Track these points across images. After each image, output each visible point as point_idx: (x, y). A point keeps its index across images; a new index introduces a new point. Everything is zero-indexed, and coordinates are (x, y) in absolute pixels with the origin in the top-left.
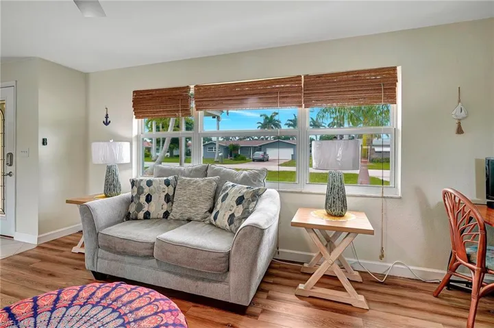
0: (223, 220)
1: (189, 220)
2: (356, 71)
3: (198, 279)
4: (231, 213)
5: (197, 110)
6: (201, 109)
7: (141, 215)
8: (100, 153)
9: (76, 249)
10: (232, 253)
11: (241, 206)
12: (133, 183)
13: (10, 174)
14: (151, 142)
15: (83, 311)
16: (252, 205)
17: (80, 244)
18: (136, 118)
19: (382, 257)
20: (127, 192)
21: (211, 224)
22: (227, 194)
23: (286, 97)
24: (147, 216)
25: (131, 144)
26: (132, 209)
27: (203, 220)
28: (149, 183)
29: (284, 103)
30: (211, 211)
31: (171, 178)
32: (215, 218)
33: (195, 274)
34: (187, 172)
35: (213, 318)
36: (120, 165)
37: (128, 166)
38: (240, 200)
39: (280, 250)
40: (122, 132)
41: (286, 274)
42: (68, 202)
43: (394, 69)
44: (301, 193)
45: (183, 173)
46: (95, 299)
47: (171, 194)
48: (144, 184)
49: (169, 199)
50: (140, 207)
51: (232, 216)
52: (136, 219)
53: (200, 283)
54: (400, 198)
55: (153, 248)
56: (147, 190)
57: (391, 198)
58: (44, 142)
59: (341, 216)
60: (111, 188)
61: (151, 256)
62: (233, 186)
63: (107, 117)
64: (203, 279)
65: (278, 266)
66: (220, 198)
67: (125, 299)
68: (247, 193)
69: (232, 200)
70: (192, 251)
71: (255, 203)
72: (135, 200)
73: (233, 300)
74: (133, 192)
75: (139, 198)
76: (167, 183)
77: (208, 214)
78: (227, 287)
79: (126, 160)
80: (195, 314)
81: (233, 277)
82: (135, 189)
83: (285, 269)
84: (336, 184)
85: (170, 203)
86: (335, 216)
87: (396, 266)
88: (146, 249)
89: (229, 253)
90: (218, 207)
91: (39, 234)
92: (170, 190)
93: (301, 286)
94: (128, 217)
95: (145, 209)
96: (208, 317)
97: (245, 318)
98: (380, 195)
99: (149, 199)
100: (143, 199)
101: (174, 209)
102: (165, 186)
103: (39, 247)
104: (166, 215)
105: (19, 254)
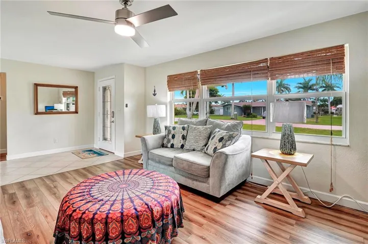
0: (210, 151)
1: (194, 150)
2: (308, 52)
3: (194, 180)
4: (215, 146)
5: (202, 85)
6: (204, 85)
7: (169, 145)
8: (151, 111)
9: (140, 162)
10: (211, 167)
11: (221, 143)
12: (166, 128)
13: (113, 122)
14: (186, 104)
15: (140, 177)
16: (228, 143)
17: (141, 159)
18: (169, 91)
19: (331, 190)
20: (163, 133)
21: (205, 153)
22: (215, 136)
23: (257, 74)
24: (172, 146)
25: (166, 106)
26: (165, 142)
27: (201, 150)
28: (174, 128)
29: (255, 78)
30: (205, 145)
31: (186, 126)
32: (207, 149)
33: (192, 177)
34: (195, 123)
35: (200, 201)
36: (161, 118)
37: (164, 119)
38: (221, 140)
39: (253, 176)
40: (162, 100)
41: (254, 190)
42: (136, 136)
43: (342, 46)
44: (267, 138)
45: (193, 123)
46: (144, 174)
47: (185, 135)
48: (171, 129)
49: (184, 138)
50: (169, 141)
51: (216, 148)
52: (167, 147)
53: (195, 182)
54: (348, 146)
55: (172, 161)
56: (173, 132)
57: (340, 145)
58: (127, 106)
59: (290, 154)
60: (156, 130)
61: (172, 165)
62: (219, 131)
63: (155, 91)
64: (196, 180)
65: (250, 186)
66: (211, 138)
67: (156, 176)
68: (226, 135)
69: (216, 139)
70: (190, 164)
71: (230, 141)
72: (167, 137)
73: (211, 193)
74: (166, 133)
75: (168, 136)
76: (184, 129)
77: (204, 147)
78: (208, 186)
79: (164, 115)
80: (192, 198)
81: (211, 180)
82: (167, 131)
83: (255, 188)
84: (287, 132)
85: (185, 140)
86: (286, 154)
87: (344, 198)
88: (169, 161)
89: (209, 167)
90: (209, 143)
91: (125, 152)
92: (185, 133)
93: (259, 197)
94: (163, 146)
95: (172, 142)
96: (198, 200)
97: (218, 205)
98: (329, 143)
99: (173, 137)
100: (170, 136)
101: (186, 143)
102: (182, 130)
103: (124, 159)
104: (182, 146)
105: (117, 161)
